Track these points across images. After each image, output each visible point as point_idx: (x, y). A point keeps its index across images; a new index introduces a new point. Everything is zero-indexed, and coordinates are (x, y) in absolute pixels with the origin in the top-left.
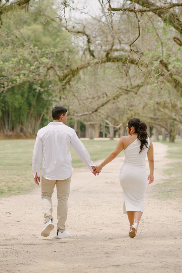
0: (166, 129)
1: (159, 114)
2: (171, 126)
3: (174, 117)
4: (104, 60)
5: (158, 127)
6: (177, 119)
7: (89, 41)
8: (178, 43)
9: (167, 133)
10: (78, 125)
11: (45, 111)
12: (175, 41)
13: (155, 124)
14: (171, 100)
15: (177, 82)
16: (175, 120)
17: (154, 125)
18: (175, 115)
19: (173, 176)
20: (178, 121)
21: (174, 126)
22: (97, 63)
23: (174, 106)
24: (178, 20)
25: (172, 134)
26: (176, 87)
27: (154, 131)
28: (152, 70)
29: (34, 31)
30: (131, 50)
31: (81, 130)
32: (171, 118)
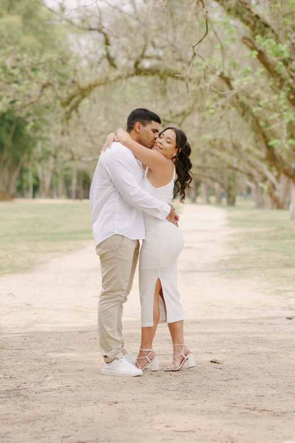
0: (222, 185)
1: (210, 160)
2: (229, 179)
3: (235, 165)
4: (132, 71)
5: (209, 182)
6: (241, 168)
7: (107, 43)
8: (249, 46)
9: (222, 190)
10: (78, 179)
11: (26, 156)
12: (245, 43)
13: (204, 177)
14: (231, 137)
15: (246, 107)
16: (236, 169)
17: (203, 179)
18: (238, 162)
20: (242, 172)
21: (234, 180)
22: (120, 77)
23: (236, 147)
24: (249, 10)
25: (232, 193)
26: (243, 114)
27: (202, 188)
28: (206, 88)
29: (8, 27)
30: (195, 54)
31: (84, 187)
32: (230, 167)
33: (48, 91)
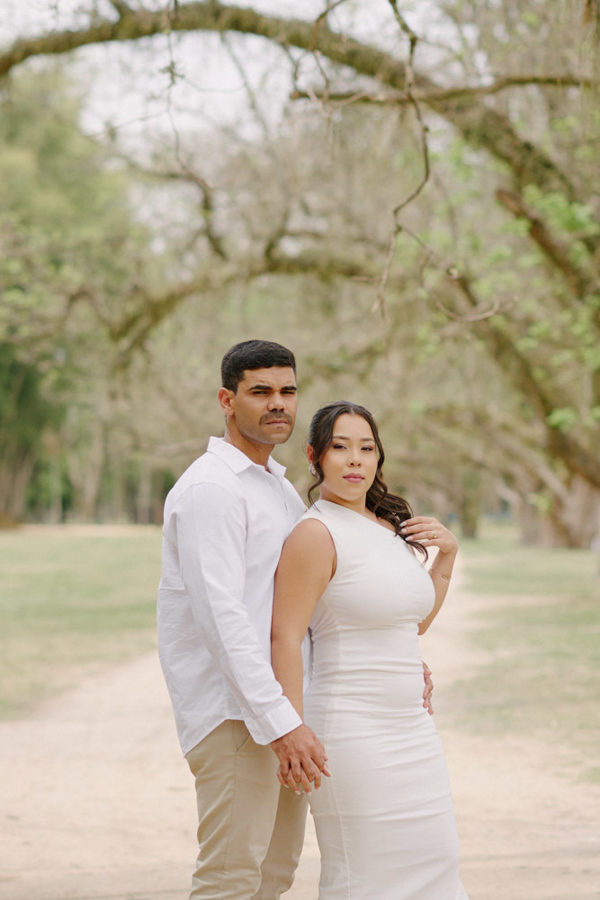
0: (450, 495)
1: (424, 445)
2: (465, 484)
4: (260, 265)
6: (491, 462)
7: (207, 205)
10: (154, 483)
12: (501, 203)
13: (414, 479)
15: (503, 341)
16: (480, 466)
18: (485, 450)
19: (505, 653)
20: (491, 470)
21: (476, 486)
23: (479, 420)
24: (509, 131)
28: (419, 299)
30: (400, 228)
32: (466, 459)
33: (82, 309)
